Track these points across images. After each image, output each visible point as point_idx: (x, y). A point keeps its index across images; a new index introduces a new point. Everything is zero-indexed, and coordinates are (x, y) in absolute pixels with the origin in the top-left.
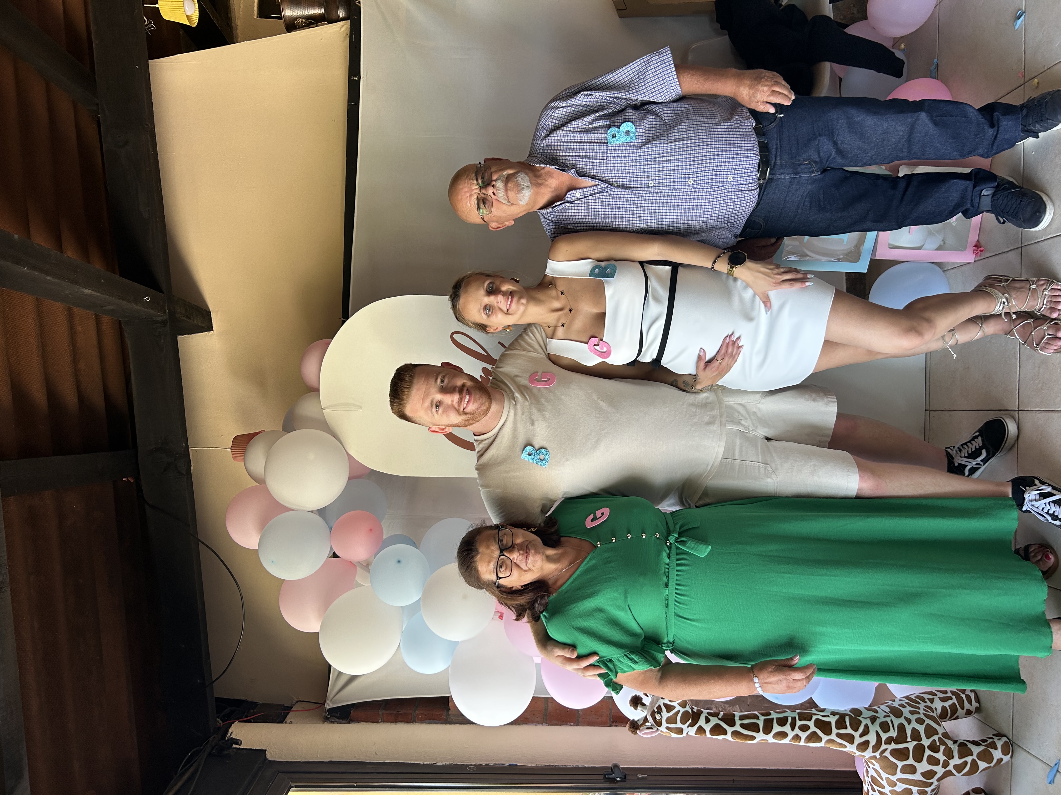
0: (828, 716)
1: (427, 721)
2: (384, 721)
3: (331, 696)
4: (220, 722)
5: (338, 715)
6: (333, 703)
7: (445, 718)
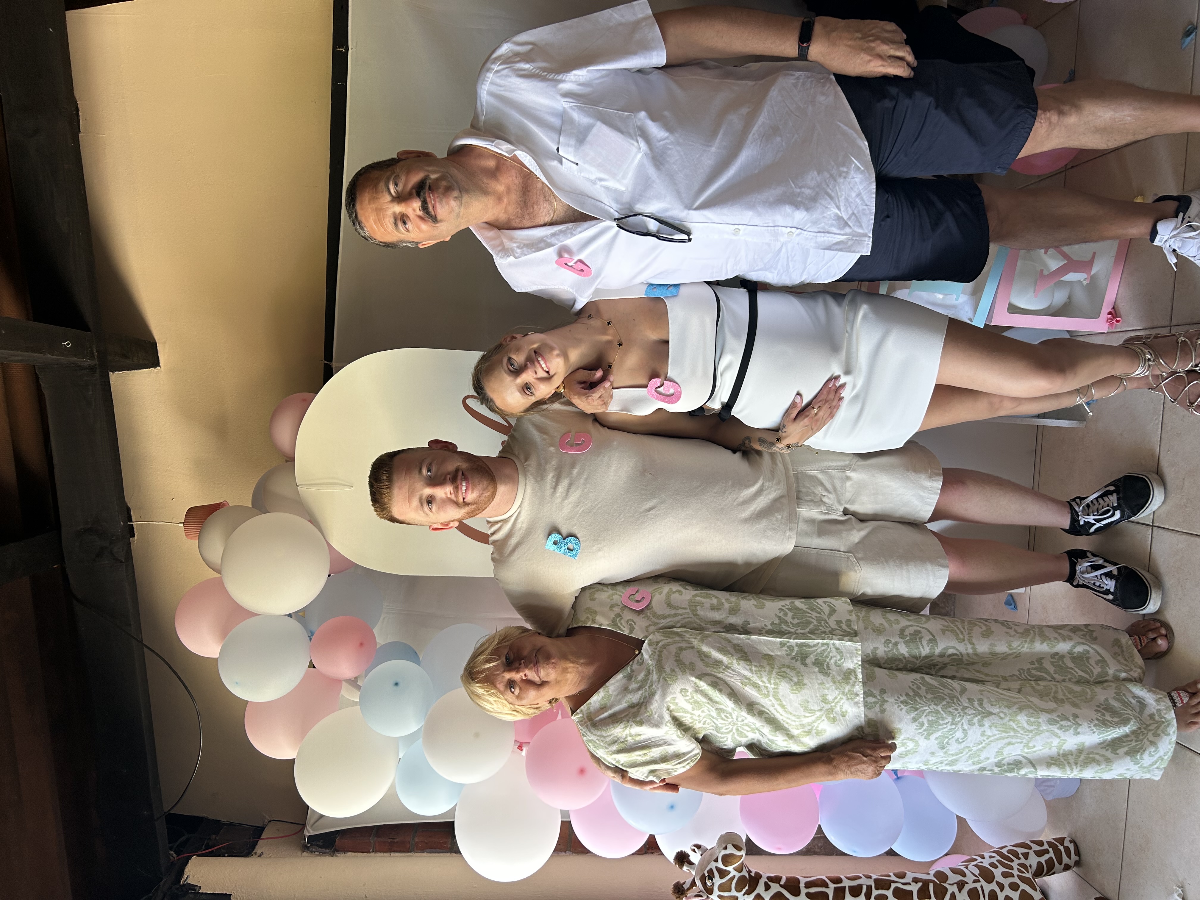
0: (910, 884)
1: (428, 850)
2: (376, 851)
3: (312, 822)
4: (175, 855)
5: (320, 843)
6: (314, 830)
7: (449, 846)
